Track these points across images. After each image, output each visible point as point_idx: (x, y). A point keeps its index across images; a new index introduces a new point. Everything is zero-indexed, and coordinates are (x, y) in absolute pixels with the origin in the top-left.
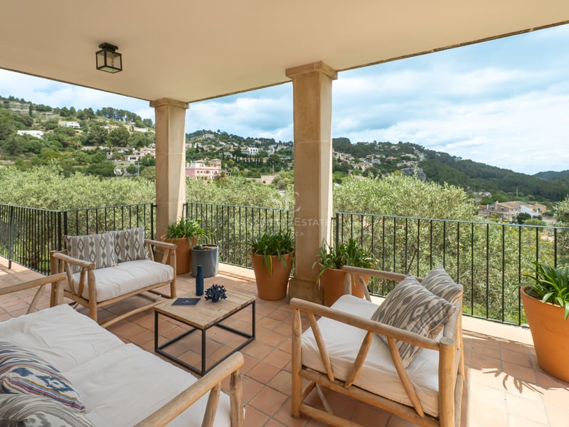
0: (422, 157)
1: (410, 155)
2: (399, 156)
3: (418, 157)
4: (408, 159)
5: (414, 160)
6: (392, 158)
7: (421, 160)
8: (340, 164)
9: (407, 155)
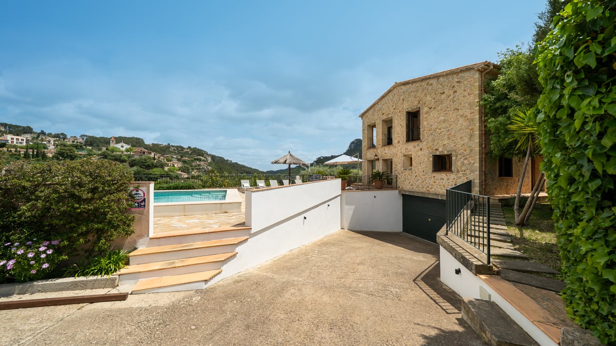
0: (210, 159)
1: (201, 157)
2: (192, 157)
3: (207, 159)
4: (200, 160)
5: (204, 161)
6: (187, 158)
7: (209, 161)
8: (155, 161)
9: (198, 157)
